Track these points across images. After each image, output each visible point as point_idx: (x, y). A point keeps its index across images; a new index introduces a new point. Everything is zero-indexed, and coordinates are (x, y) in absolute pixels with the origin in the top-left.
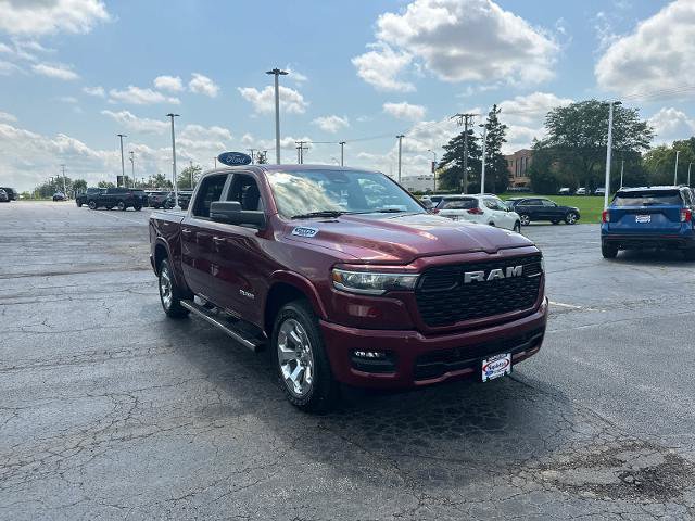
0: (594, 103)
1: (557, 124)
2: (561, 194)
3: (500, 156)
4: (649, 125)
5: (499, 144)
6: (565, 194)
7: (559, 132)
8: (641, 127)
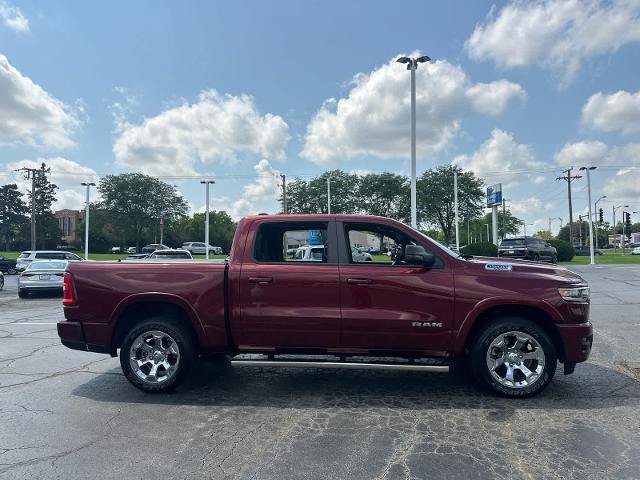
0: (141, 176)
1: (109, 189)
2: (112, 253)
3: (50, 213)
4: (184, 199)
5: (49, 202)
6: (117, 252)
7: (111, 197)
8: (179, 200)
